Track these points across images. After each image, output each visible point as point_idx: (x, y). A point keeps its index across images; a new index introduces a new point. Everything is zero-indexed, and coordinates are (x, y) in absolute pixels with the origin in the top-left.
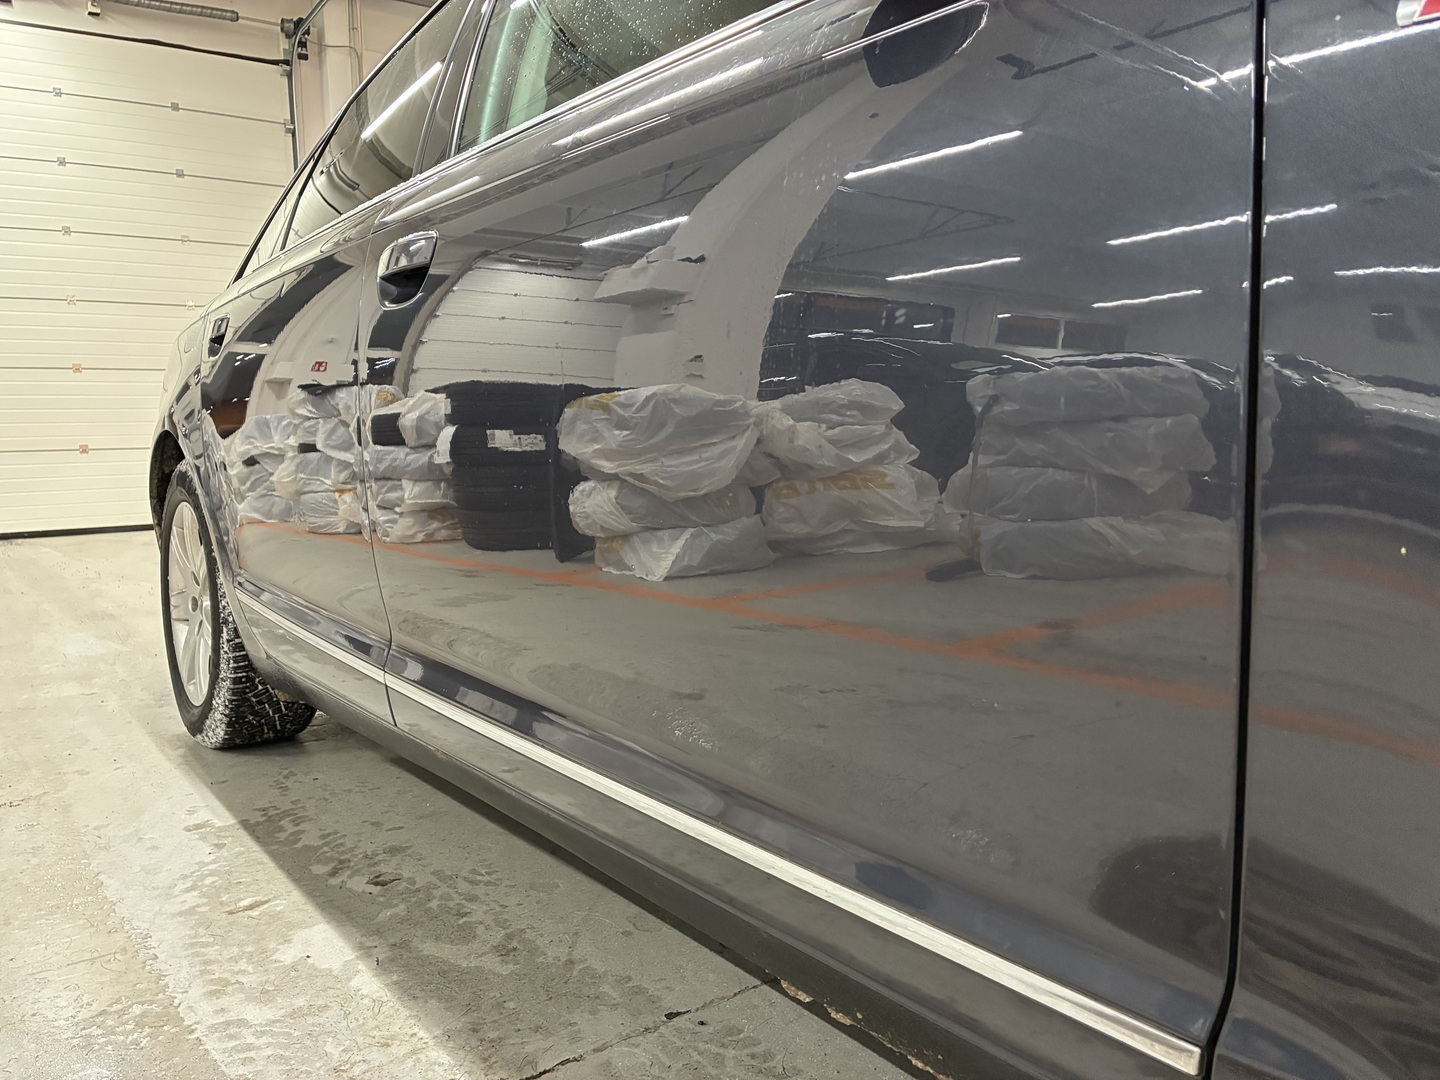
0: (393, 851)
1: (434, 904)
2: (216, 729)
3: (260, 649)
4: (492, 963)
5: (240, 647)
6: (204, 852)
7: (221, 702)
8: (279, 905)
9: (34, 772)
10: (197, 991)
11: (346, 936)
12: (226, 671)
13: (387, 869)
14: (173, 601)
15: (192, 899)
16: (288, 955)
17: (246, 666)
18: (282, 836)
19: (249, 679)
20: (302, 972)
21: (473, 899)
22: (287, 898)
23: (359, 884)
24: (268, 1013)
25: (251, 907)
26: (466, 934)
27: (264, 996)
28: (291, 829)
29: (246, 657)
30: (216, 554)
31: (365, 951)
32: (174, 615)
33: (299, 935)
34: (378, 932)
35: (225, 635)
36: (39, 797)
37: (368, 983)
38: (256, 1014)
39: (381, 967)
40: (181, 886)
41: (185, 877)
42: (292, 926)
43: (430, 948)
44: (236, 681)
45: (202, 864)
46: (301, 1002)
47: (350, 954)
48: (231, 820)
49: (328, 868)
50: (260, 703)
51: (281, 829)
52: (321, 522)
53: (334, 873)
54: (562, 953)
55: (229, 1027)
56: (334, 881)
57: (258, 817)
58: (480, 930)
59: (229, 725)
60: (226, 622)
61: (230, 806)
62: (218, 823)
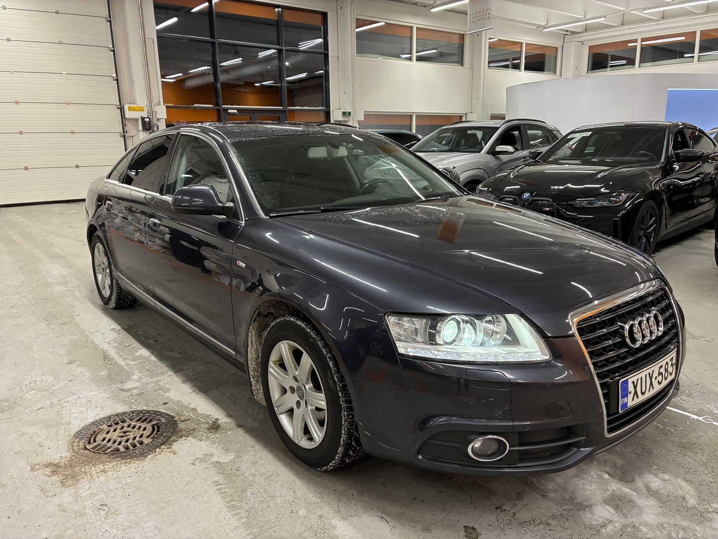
0: (159, 335)
1: (167, 345)
2: (112, 304)
3: (123, 285)
4: (177, 355)
5: (118, 284)
6: (115, 335)
7: (113, 298)
8: (134, 345)
9: (64, 315)
10: (120, 359)
11: (148, 351)
12: (115, 290)
13: (158, 339)
14: (96, 268)
15: (115, 344)
16: (138, 354)
17: (120, 289)
18: (133, 331)
19: (121, 292)
20: (141, 356)
21: (176, 344)
22: (136, 344)
23: (151, 341)
24: (135, 363)
25: (128, 346)
26: (173, 351)
27: (134, 360)
28: (135, 330)
29: (120, 287)
30: (111, 260)
31: (153, 353)
32: (97, 271)
33: (139, 351)
34: (155, 350)
35: (114, 281)
36: (70, 322)
37: (153, 358)
38: (132, 363)
39: (156, 356)
40: (112, 342)
41: (112, 340)
42: (138, 349)
43: (166, 353)
44: (117, 293)
45: (115, 337)
46: (140, 361)
47: (150, 354)
48: (120, 328)
49: (144, 338)
50: (124, 298)
51: (133, 330)
52: (130, 236)
53: (146, 339)
54: (191, 354)
55: (127, 365)
56: (146, 341)
57: (126, 327)
58: (176, 350)
59: (116, 303)
60: (114, 278)
61: (119, 324)
62: (117, 328)
